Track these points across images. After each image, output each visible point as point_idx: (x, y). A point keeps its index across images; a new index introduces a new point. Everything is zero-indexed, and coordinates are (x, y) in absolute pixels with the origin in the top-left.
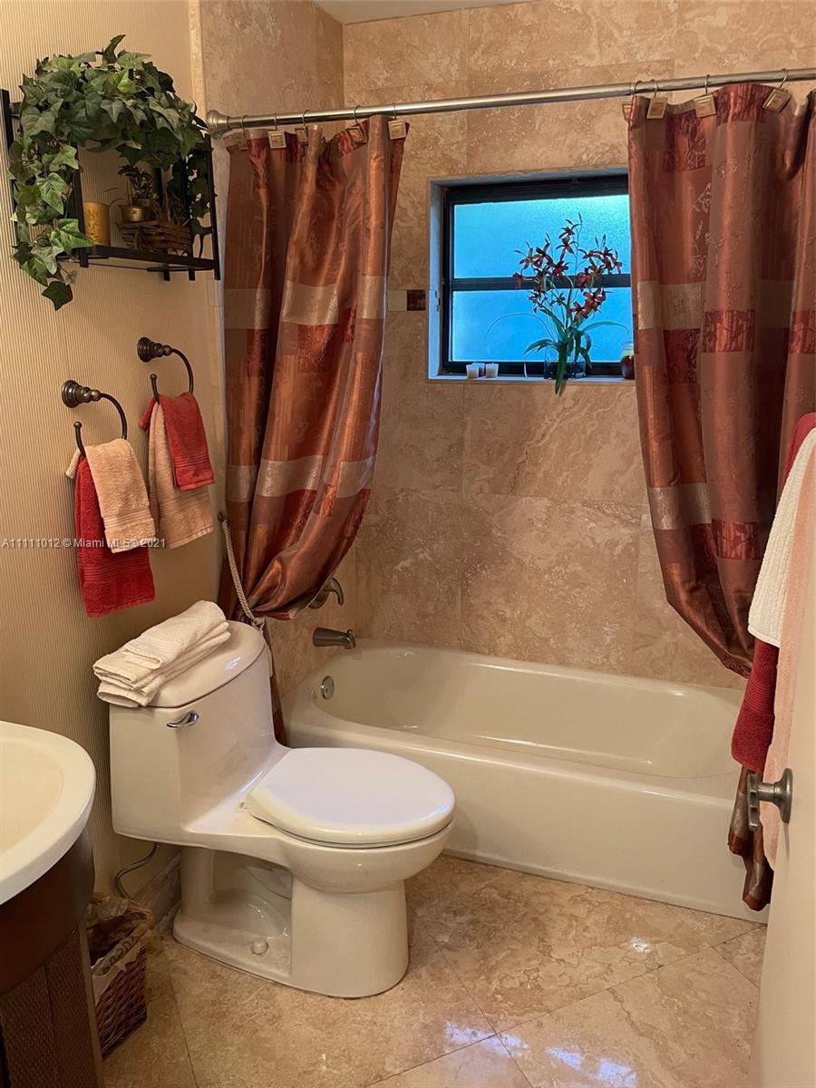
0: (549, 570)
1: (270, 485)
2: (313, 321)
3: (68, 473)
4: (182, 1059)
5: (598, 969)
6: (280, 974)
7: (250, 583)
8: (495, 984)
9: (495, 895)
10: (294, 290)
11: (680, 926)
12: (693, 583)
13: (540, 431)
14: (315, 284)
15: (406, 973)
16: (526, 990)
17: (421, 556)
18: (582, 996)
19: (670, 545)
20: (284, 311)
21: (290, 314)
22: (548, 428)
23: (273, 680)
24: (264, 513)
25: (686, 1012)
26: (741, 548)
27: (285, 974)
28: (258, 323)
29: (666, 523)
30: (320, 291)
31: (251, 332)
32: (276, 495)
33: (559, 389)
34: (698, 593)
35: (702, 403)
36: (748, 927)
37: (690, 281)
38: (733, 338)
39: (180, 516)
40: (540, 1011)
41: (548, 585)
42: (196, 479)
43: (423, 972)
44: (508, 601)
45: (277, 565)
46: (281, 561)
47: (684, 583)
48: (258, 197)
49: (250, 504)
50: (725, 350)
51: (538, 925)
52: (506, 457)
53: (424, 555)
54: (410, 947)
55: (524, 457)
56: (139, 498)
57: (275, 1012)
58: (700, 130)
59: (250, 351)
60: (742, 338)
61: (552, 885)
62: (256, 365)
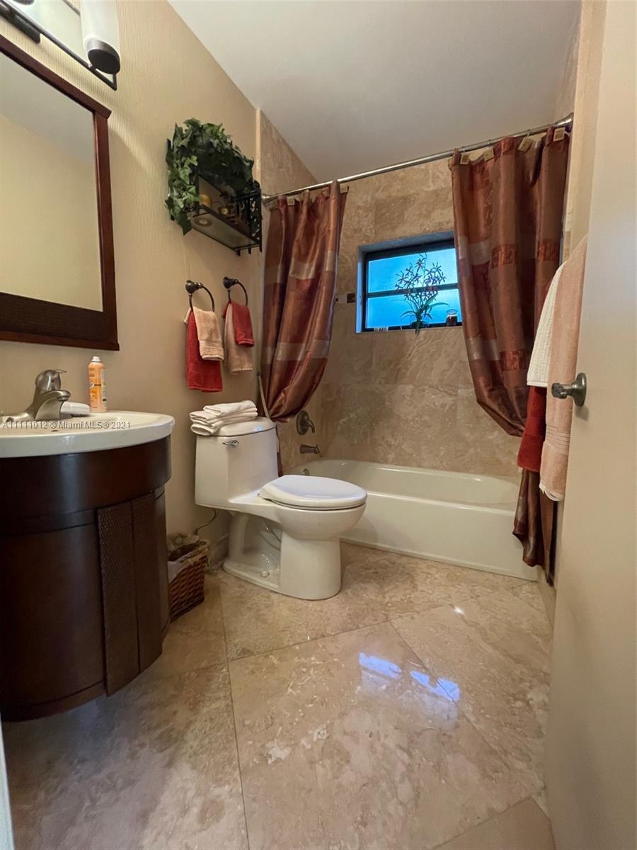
0: (413, 420)
1: (281, 354)
2: (304, 277)
3: (185, 321)
4: (219, 620)
5: (444, 596)
6: (273, 586)
7: (270, 404)
8: (387, 599)
9: (387, 563)
10: (295, 263)
11: (487, 580)
12: (491, 387)
13: (409, 353)
14: (305, 262)
15: (340, 591)
16: (404, 603)
17: (351, 416)
18: (435, 607)
19: (478, 366)
20: (290, 272)
21: (293, 273)
22: (412, 351)
23: (279, 454)
24: (277, 368)
25: (495, 618)
26: (517, 364)
27: (277, 586)
28: (279, 281)
29: (476, 356)
30: (307, 266)
31: (276, 284)
32: (284, 360)
33: (418, 333)
34: (494, 392)
35: (492, 295)
36: (525, 582)
37: (483, 240)
38: (507, 257)
39: (237, 357)
40: (412, 612)
41: (412, 427)
42: (245, 339)
43: (349, 591)
44: (393, 436)
45: (282, 395)
46: (285, 393)
47: (486, 386)
48: (281, 223)
49: (272, 365)
50: (504, 263)
51: (410, 577)
52: (392, 367)
53: (353, 415)
54: (342, 581)
55: (400, 366)
56: (217, 337)
57: (270, 603)
58: (486, 168)
59: (274, 293)
60: (512, 257)
61: (417, 560)
62: (277, 299)
